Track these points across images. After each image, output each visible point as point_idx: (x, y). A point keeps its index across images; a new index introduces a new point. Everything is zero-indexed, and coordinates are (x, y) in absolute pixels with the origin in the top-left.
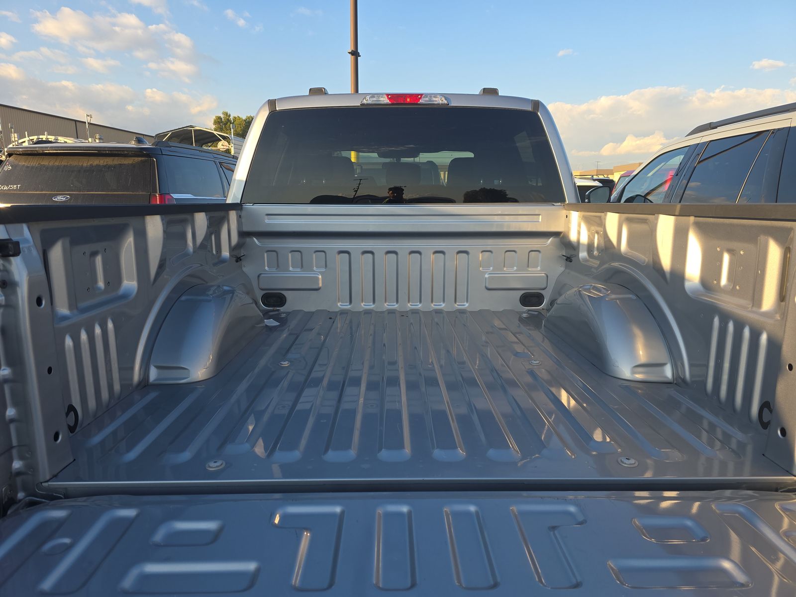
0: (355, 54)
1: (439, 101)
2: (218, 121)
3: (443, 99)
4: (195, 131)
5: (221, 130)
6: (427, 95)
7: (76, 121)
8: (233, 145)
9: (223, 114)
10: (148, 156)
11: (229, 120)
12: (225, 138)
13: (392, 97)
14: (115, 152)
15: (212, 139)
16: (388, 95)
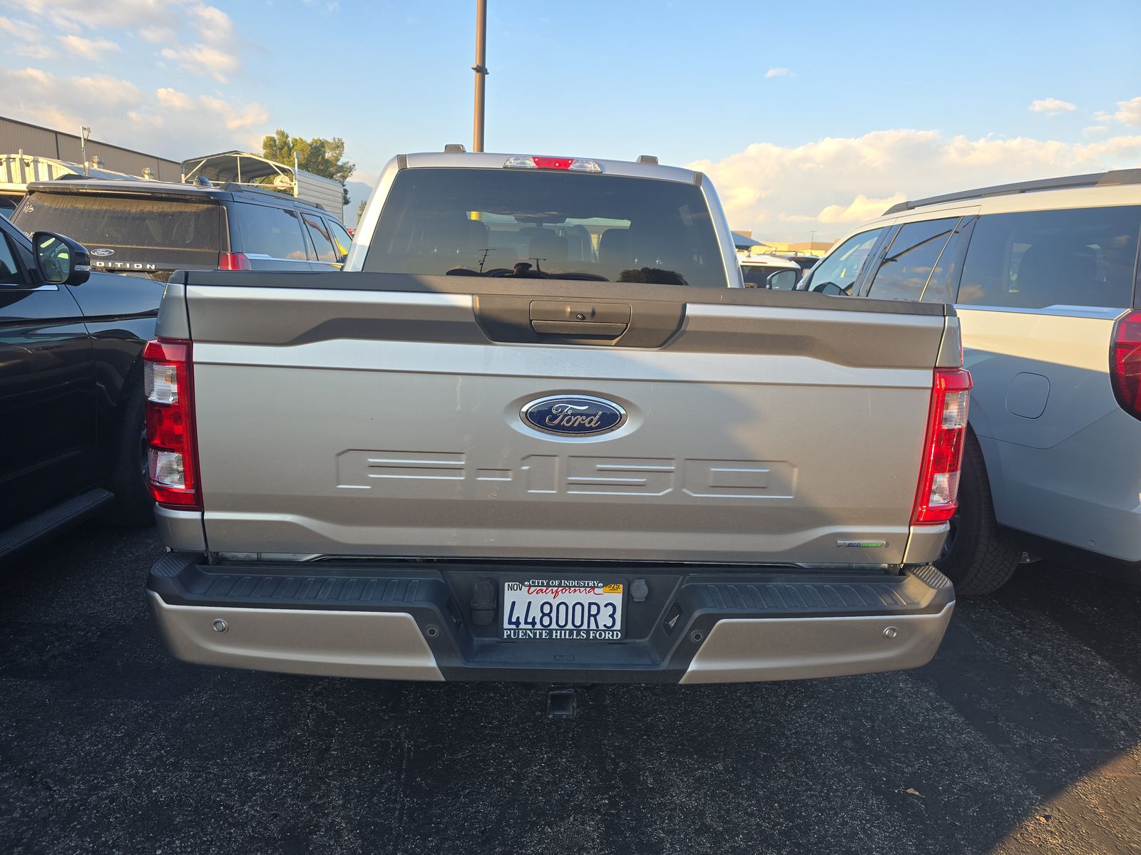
0: (481, 70)
1: (591, 167)
2: (270, 144)
3: (596, 166)
4: (242, 159)
5: (274, 157)
6: (578, 160)
7: (56, 133)
8: (296, 182)
9: (277, 133)
10: (217, 202)
11: (286, 143)
12: (284, 171)
13: (540, 161)
14: (174, 196)
15: (265, 171)
16: (534, 158)
